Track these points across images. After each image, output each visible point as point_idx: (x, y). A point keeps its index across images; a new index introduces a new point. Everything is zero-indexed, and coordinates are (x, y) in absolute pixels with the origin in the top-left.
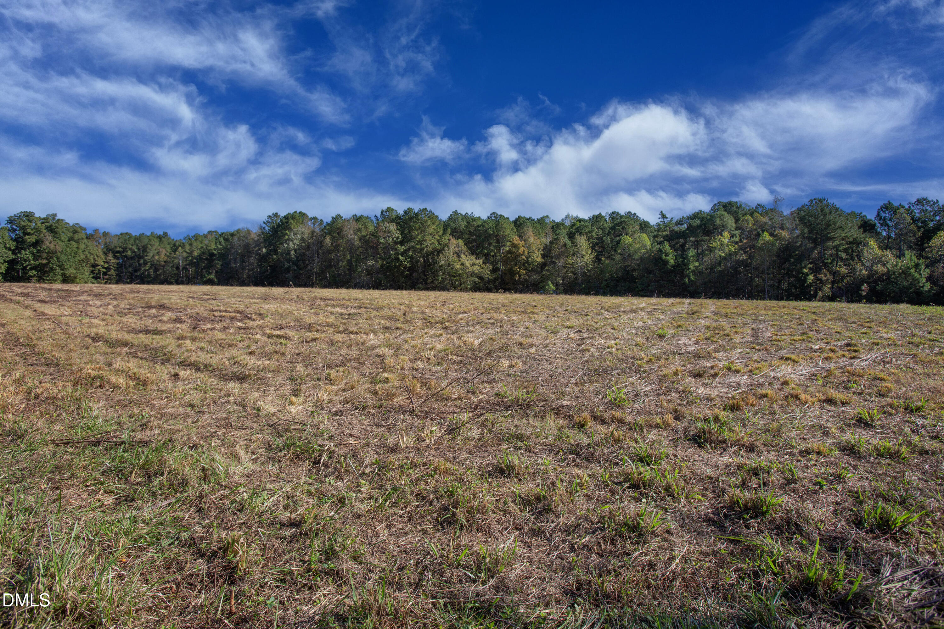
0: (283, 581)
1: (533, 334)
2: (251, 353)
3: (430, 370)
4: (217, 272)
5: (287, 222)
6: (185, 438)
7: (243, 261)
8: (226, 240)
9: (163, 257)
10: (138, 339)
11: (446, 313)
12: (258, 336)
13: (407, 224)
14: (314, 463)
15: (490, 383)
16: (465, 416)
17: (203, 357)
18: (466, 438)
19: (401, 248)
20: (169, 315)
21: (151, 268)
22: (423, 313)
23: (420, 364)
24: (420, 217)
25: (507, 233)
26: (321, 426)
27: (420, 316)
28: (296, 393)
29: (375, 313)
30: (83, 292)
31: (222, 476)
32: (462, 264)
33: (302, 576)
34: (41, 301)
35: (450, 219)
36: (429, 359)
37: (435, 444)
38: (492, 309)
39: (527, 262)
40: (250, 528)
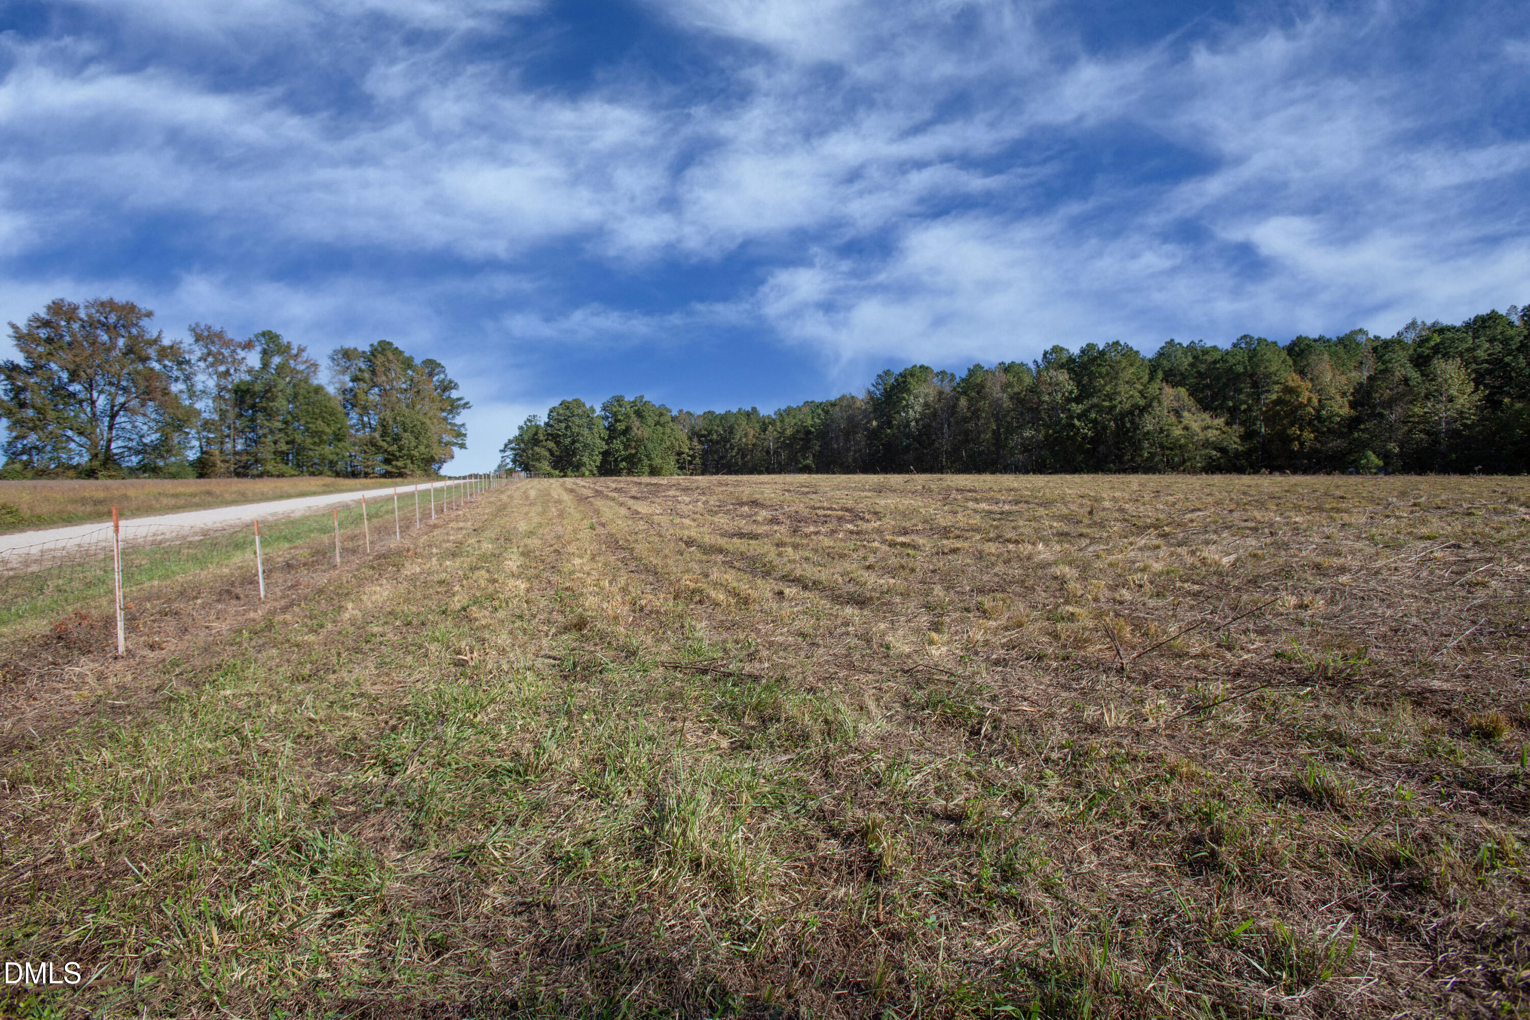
0: (943, 896)
1: (1344, 550)
2: (869, 567)
3: (1144, 604)
4: (814, 456)
5: (904, 382)
6: (800, 677)
7: (847, 440)
8: (827, 412)
9: (751, 440)
10: (734, 544)
11: (1163, 511)
12: (876, 544)
13: (1086, 369)
14: (971, 733)
15: (1261, 632)
16: (1218, 688)
17: (809, 572)
18: (1223, 726)
19: (1077, 408)
20: (763, 514)
21: (738, 453)
22: (1121, 510)
23: (1126, 595)
24: (1107, 357)
25: (1273, 369)
26: (979, 681)
27: (1116, 515)
28: (936, 627)
29: (1041, 511)
30: (671, 486)
31: (851, 734)
32: (1186, 428)
33: (969, 896)
34: (633, 497)
35: (1161, 354)
36: (1141, 586)
37: (1165, 729)
38: (1249, 503)
39: (1319, 417)
40: (891, 810)
